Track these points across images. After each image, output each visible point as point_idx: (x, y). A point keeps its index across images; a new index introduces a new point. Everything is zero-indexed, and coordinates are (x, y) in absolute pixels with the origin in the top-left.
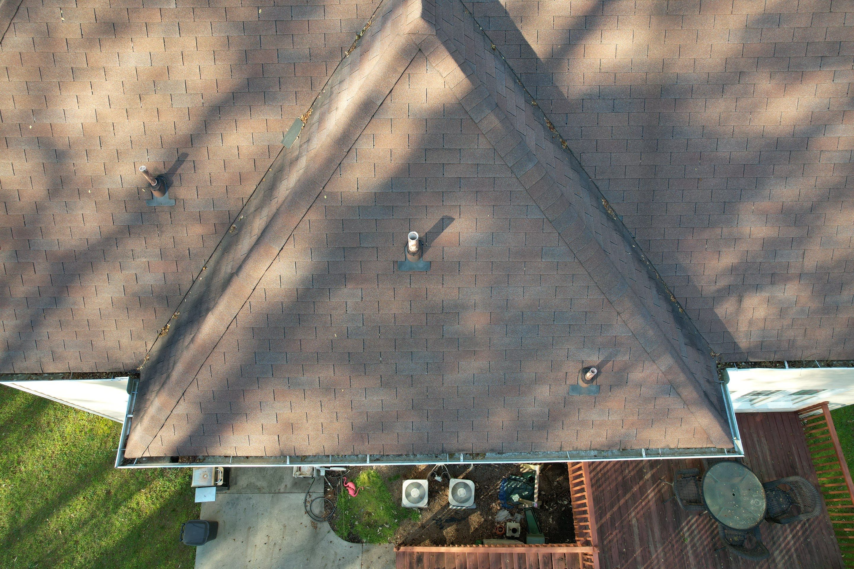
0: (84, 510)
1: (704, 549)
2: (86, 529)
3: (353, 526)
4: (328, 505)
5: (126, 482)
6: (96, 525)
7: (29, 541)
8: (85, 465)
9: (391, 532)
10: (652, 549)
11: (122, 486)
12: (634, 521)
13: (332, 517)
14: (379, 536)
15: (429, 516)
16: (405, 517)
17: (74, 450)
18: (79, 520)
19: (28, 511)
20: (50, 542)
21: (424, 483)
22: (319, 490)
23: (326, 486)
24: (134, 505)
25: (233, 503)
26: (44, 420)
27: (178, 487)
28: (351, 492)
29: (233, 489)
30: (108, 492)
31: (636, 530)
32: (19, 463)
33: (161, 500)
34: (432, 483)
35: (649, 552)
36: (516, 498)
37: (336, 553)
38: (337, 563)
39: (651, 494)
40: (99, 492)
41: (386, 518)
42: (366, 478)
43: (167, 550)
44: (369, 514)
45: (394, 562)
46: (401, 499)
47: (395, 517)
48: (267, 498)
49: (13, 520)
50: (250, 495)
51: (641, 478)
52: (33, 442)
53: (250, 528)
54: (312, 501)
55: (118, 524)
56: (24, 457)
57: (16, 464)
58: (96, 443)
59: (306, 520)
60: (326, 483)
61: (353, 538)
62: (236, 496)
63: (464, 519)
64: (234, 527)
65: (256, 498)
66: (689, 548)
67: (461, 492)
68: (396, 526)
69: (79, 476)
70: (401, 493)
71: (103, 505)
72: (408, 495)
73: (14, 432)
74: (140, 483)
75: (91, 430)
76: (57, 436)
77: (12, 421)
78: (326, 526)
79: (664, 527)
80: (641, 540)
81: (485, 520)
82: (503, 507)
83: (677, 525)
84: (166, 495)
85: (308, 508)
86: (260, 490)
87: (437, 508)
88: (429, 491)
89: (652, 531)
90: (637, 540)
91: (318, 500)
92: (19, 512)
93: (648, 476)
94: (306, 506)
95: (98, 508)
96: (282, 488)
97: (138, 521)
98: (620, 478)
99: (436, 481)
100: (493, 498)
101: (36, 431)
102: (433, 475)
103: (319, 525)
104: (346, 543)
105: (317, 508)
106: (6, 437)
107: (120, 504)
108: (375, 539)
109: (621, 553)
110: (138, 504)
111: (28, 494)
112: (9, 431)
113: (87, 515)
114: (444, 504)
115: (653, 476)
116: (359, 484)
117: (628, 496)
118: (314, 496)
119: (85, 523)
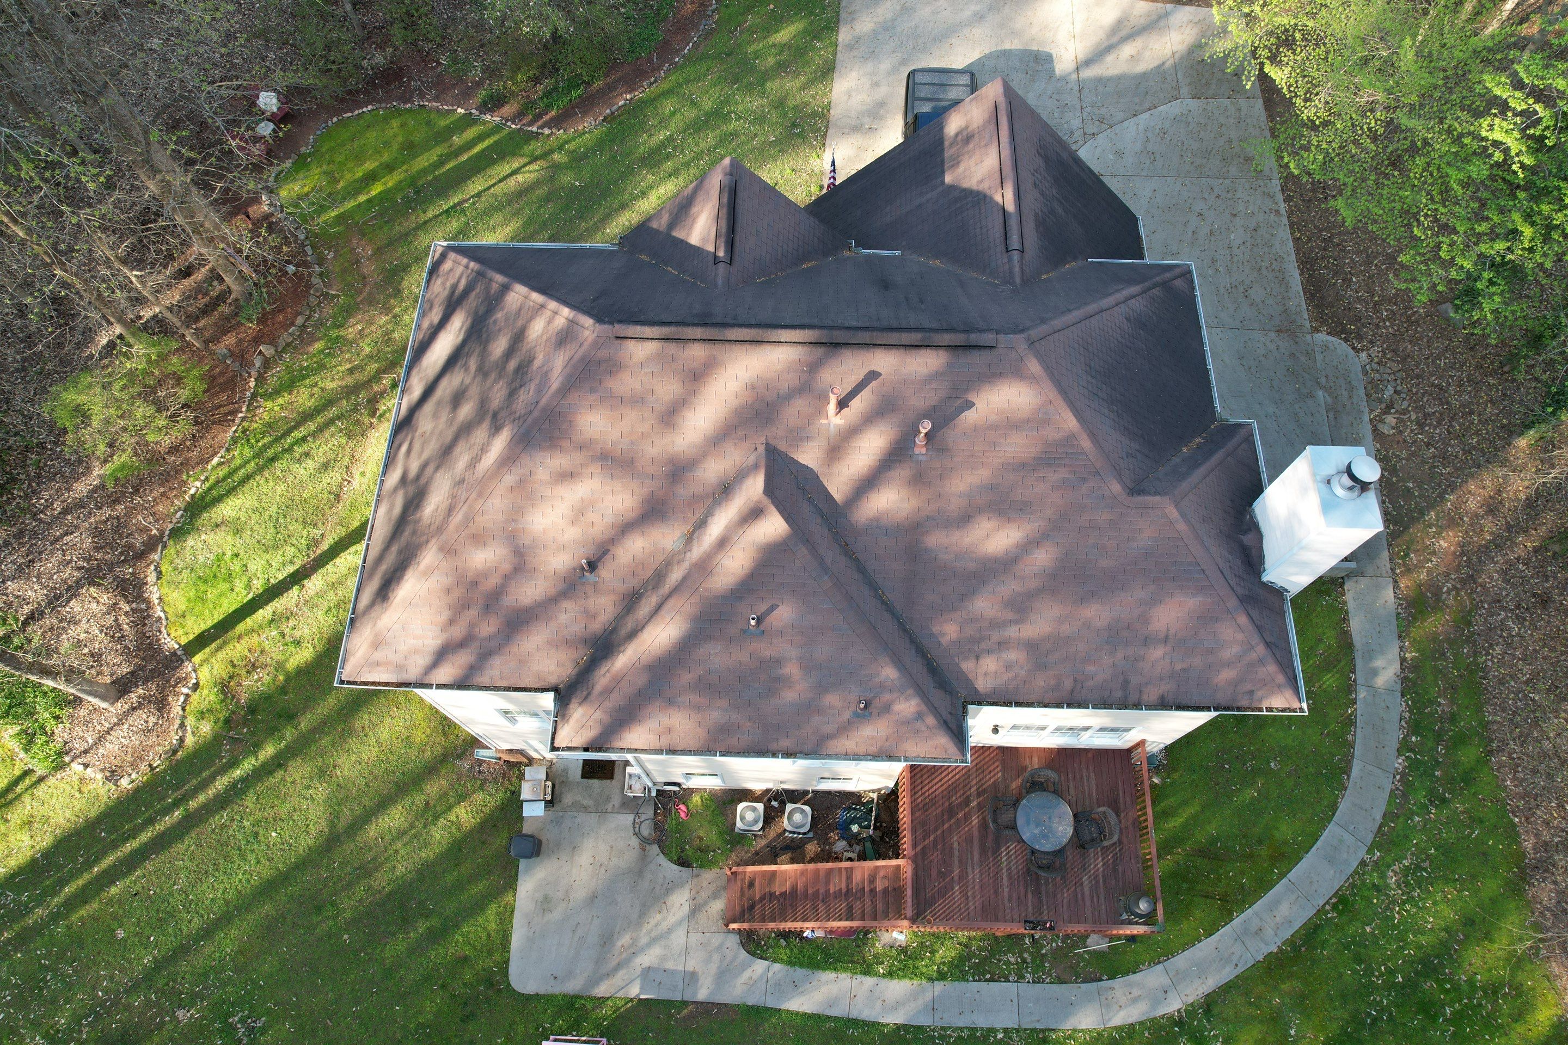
0: (403, 819)
1: (1018, 872)
2: (406, 839)
3: (683, 850)
4: (657, 827)
5: (445, 793)
6: (415, 836)
7: (349, 847)
8: (403, 773)
9: (723, 858)
10: (970, 870)
11: (440, 798)
12: (956, 845)
13: (662, 840)
14: (711, 861)
15: (763, 842)
16: (739, 842)
17: (391, 757)
18: (398, 830)
19: (347, 815)
20: (371, 849)
21: (760, 807)
22: (648, 812)
23: (656, 808)
24: (453, 818)
25: (558, 822)
26: (358, 724)
27: (499, 802)
28: (683, 815)
29: (557, 807)
30: (427, 804)
31: (956, 853)
32: (335, 767)
33: (482, 815)
34: (768, 808)
35: (967, 873)
36: (855, 828)
37: (664, 877)
38: (665, 886)
39: (975, 821)
40: (417, 802)
41: (719, 843)
42: (699, 801)
43: (488, 866)
44: (701, 838)
45: (725, 888)
46: (735, 824)
47: (727, 842)
48: (593, 818)
49: (332, 825)
50: (576, 814)
51: (967, 805)
52: (347, 746)
53: (575, 848)
54: (641, 822)
55: (438, 836)
56: (339, 761)
57: (331, 768)
58: (413, 752)
59: (635, 842)
60: (656, 804)
61: (683, 862)
62: (561, 814)
63: (799, 847)
64: (558, 845)
65: (582, 817)
66: (1004, 871)
67: (797, 817)
68: (728, 852)
69: (397, 784)
70: (735, 817)
71: (422, 816)
72: (742, 818)
73: (329, 733)
74: (460, 796)
75: (408, 737)
76: (372, 741)
77: (325, 723)
78: (655, 849)
79: (983, 851)
80: (960, 861)
81: (822, 850)
82: (842, 838)
83: (996, 850)
84: (487, 810)
85: (637, 829)
86: (585, 809)
87: (772, 834)
88: (765, 816)
89: (972, 854)
90: (956, 862)
91: (647, 822)
92: (338, 817)
93: (974, 804)
94: (634, 828)
95: (417, 819)
96: (609, 807)
97: (458, 835)
98: (947, 804)
99: (773, 806)
100: (832, 828)
101: (351, 735)
102: (769, 800)
103: (648, 847)
104: (675, 867)
105: (646, 830)
106: (320, 739)
107: (439, 816)
108: (706, 864)
109: (939, 872)
110: (457, 817)
111: (347, 798)
112: (322, 733)
113: (406, 825)
114: (780, 831)
115: (979, 804)
116: (691, 806)
117: (953, 821)
118: (643, 817)
119: (404, 833)
